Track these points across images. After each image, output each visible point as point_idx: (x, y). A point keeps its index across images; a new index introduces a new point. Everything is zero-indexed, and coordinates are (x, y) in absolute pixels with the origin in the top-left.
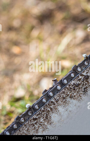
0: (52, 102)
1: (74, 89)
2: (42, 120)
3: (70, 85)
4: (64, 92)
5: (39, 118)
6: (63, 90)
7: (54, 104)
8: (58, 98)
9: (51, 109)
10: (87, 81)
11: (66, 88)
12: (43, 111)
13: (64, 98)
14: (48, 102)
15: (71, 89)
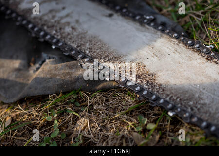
0: (170, 99)
1: (152, 84)
2: (191, 103)
3: (149, 88)
4: (158, 91)
5: (190, 106)
6: (155, 92)
7: (172, 97)
8: (165, 95)
9: (177, 98)
10: (141, 76)
11: (152, 91)
12: (181, 104)
13: (163, 90)
14: (171, 102)
15: (152, 87)
